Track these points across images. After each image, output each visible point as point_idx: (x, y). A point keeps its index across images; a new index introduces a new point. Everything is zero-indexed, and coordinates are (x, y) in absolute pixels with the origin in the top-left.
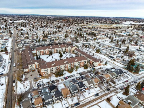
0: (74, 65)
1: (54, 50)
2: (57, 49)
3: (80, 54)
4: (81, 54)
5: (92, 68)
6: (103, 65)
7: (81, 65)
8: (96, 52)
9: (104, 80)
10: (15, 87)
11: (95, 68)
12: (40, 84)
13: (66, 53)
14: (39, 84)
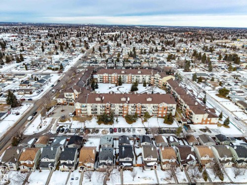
0: (143, 109)
1: (127, 77)
2: (133, 75)
3: (173, 90)
4: (176, 92)
5: (184, 125)
6: (219, 125)
7: (160, 112)
8: (217, 95)
9: (191, 159)
10: (29, 122)
11: (191, 126)
12: (64, 127)
13: (149, 86)
14: (62, 127)
